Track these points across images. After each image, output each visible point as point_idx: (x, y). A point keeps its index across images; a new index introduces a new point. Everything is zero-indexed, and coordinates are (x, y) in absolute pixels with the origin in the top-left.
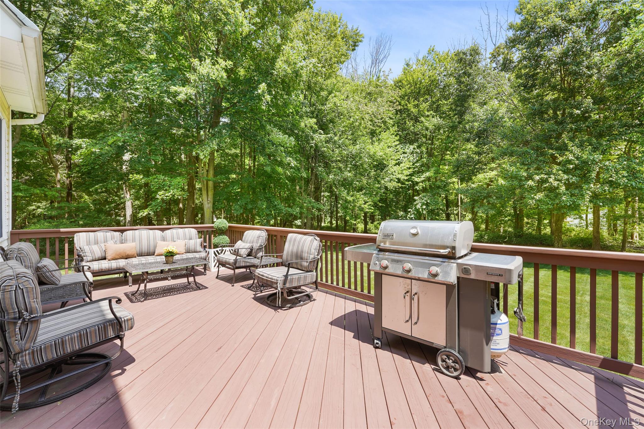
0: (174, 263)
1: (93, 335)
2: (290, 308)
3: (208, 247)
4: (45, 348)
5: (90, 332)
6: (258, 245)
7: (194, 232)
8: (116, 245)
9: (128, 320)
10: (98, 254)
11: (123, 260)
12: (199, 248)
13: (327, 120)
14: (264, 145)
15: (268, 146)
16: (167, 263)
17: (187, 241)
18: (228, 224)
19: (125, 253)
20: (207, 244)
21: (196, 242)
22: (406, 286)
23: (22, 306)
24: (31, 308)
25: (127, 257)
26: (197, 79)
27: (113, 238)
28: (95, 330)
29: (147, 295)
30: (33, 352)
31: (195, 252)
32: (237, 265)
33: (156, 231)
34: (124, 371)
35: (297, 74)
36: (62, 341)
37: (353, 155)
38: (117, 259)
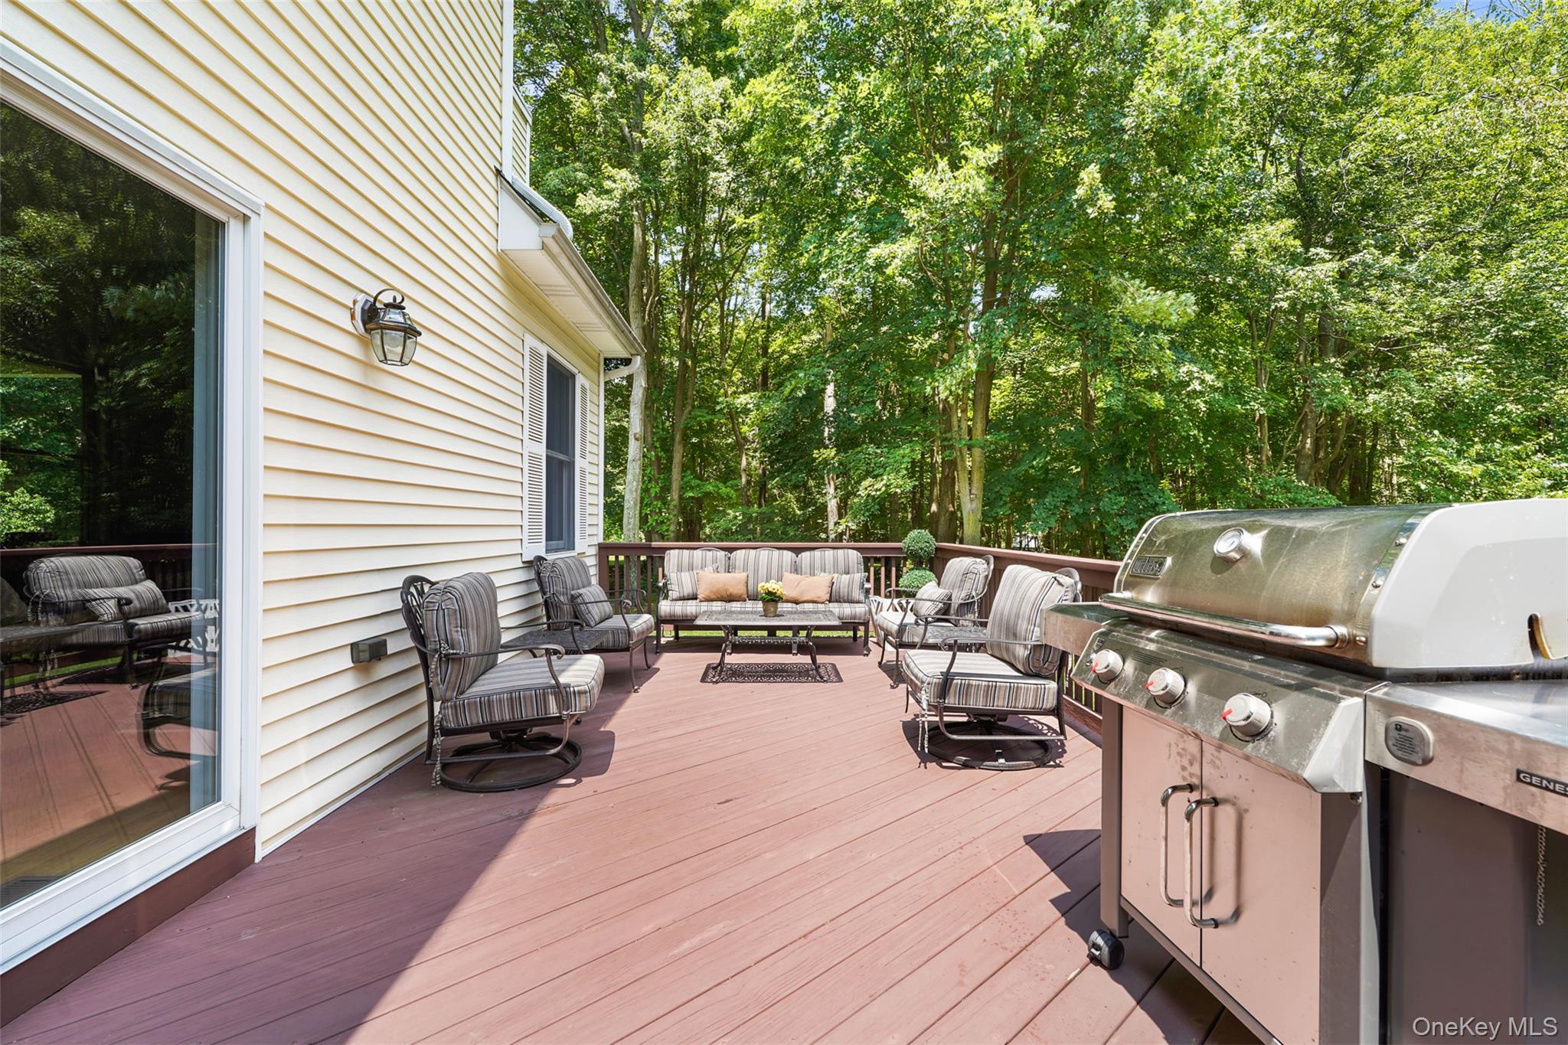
0: (778, 616)
1: (528, 703)
2: (966, 766)
3: (872, 591)
4: (468, 704)
5: (524, 697)
6: (963, 595)
7: (854, 556)
8: (716, 575)
9: (580, 693)
10: (688, 590)
11: (719, 603)
12: (857, 594)
13: (1351, 207)
14: (1107, 337)
15: (1117, 336)
16: (766, 614)
17: (836, 575)
18: (934, 544)
19: (726, 590)
20: (870, 585)
21: (854, 580)
22: (1186, 763)
23: (443, 636)
24: (452, 639)
25: (730, 599)
26: (924, 215)
27: (715, 560)
28: (531, 696)
29: (737, 674)
30: (455, 706)
31: (851, 601)
32: (905, 639)
33: (785, 552)
34: (579, 781)
35: (1199, 99)
36: (489, 701)
37: (1492, 305)
38: (712, 600)
